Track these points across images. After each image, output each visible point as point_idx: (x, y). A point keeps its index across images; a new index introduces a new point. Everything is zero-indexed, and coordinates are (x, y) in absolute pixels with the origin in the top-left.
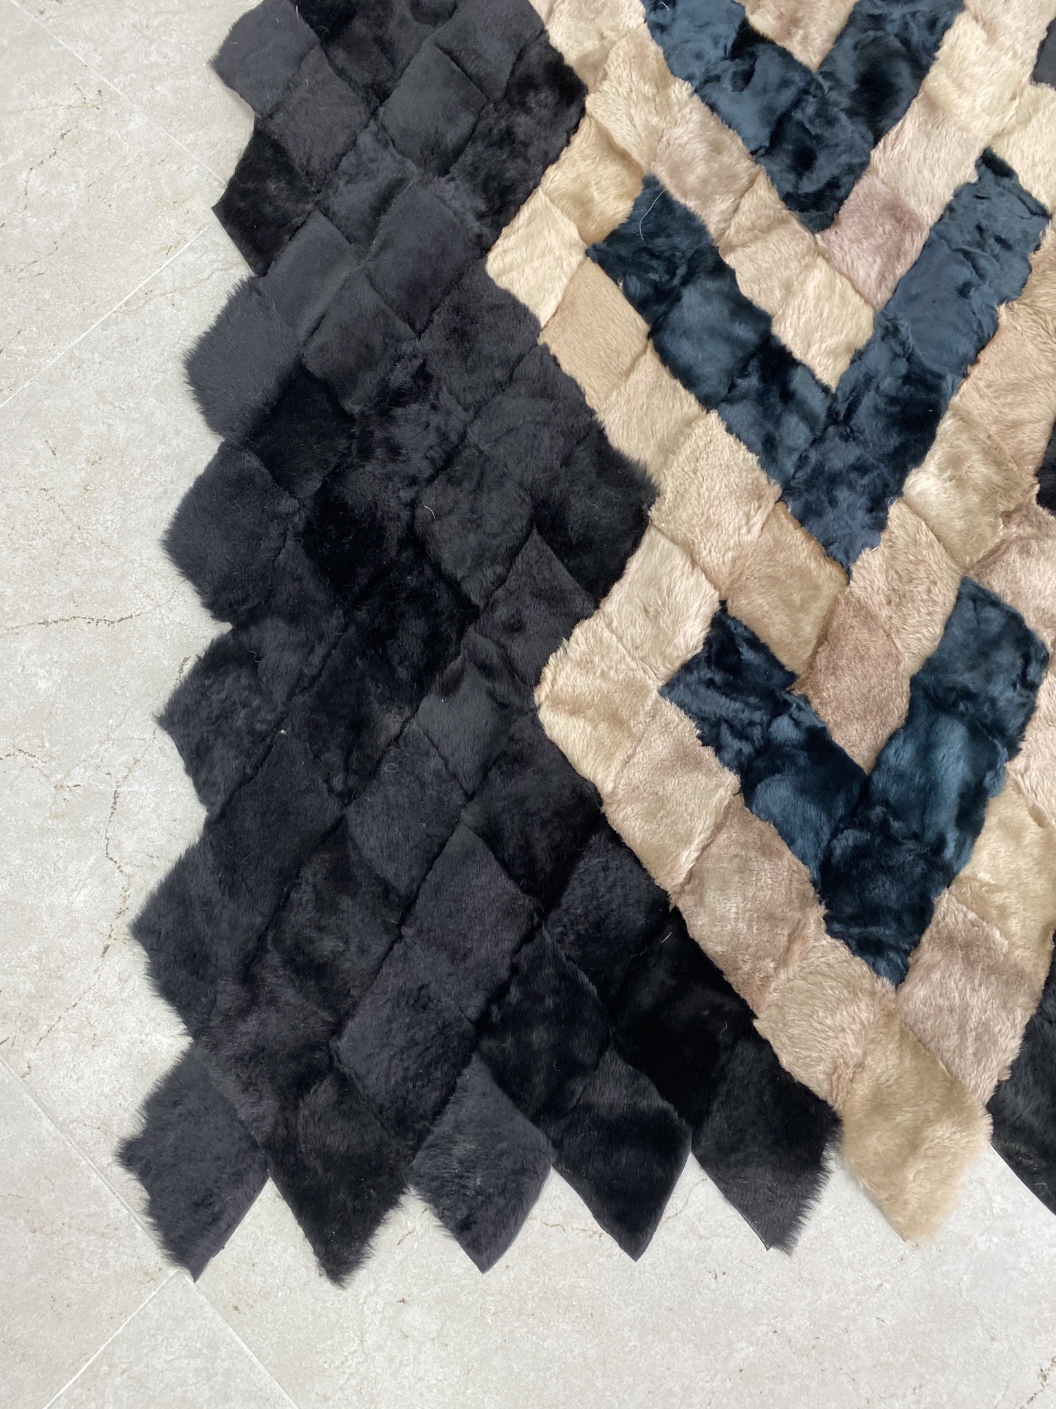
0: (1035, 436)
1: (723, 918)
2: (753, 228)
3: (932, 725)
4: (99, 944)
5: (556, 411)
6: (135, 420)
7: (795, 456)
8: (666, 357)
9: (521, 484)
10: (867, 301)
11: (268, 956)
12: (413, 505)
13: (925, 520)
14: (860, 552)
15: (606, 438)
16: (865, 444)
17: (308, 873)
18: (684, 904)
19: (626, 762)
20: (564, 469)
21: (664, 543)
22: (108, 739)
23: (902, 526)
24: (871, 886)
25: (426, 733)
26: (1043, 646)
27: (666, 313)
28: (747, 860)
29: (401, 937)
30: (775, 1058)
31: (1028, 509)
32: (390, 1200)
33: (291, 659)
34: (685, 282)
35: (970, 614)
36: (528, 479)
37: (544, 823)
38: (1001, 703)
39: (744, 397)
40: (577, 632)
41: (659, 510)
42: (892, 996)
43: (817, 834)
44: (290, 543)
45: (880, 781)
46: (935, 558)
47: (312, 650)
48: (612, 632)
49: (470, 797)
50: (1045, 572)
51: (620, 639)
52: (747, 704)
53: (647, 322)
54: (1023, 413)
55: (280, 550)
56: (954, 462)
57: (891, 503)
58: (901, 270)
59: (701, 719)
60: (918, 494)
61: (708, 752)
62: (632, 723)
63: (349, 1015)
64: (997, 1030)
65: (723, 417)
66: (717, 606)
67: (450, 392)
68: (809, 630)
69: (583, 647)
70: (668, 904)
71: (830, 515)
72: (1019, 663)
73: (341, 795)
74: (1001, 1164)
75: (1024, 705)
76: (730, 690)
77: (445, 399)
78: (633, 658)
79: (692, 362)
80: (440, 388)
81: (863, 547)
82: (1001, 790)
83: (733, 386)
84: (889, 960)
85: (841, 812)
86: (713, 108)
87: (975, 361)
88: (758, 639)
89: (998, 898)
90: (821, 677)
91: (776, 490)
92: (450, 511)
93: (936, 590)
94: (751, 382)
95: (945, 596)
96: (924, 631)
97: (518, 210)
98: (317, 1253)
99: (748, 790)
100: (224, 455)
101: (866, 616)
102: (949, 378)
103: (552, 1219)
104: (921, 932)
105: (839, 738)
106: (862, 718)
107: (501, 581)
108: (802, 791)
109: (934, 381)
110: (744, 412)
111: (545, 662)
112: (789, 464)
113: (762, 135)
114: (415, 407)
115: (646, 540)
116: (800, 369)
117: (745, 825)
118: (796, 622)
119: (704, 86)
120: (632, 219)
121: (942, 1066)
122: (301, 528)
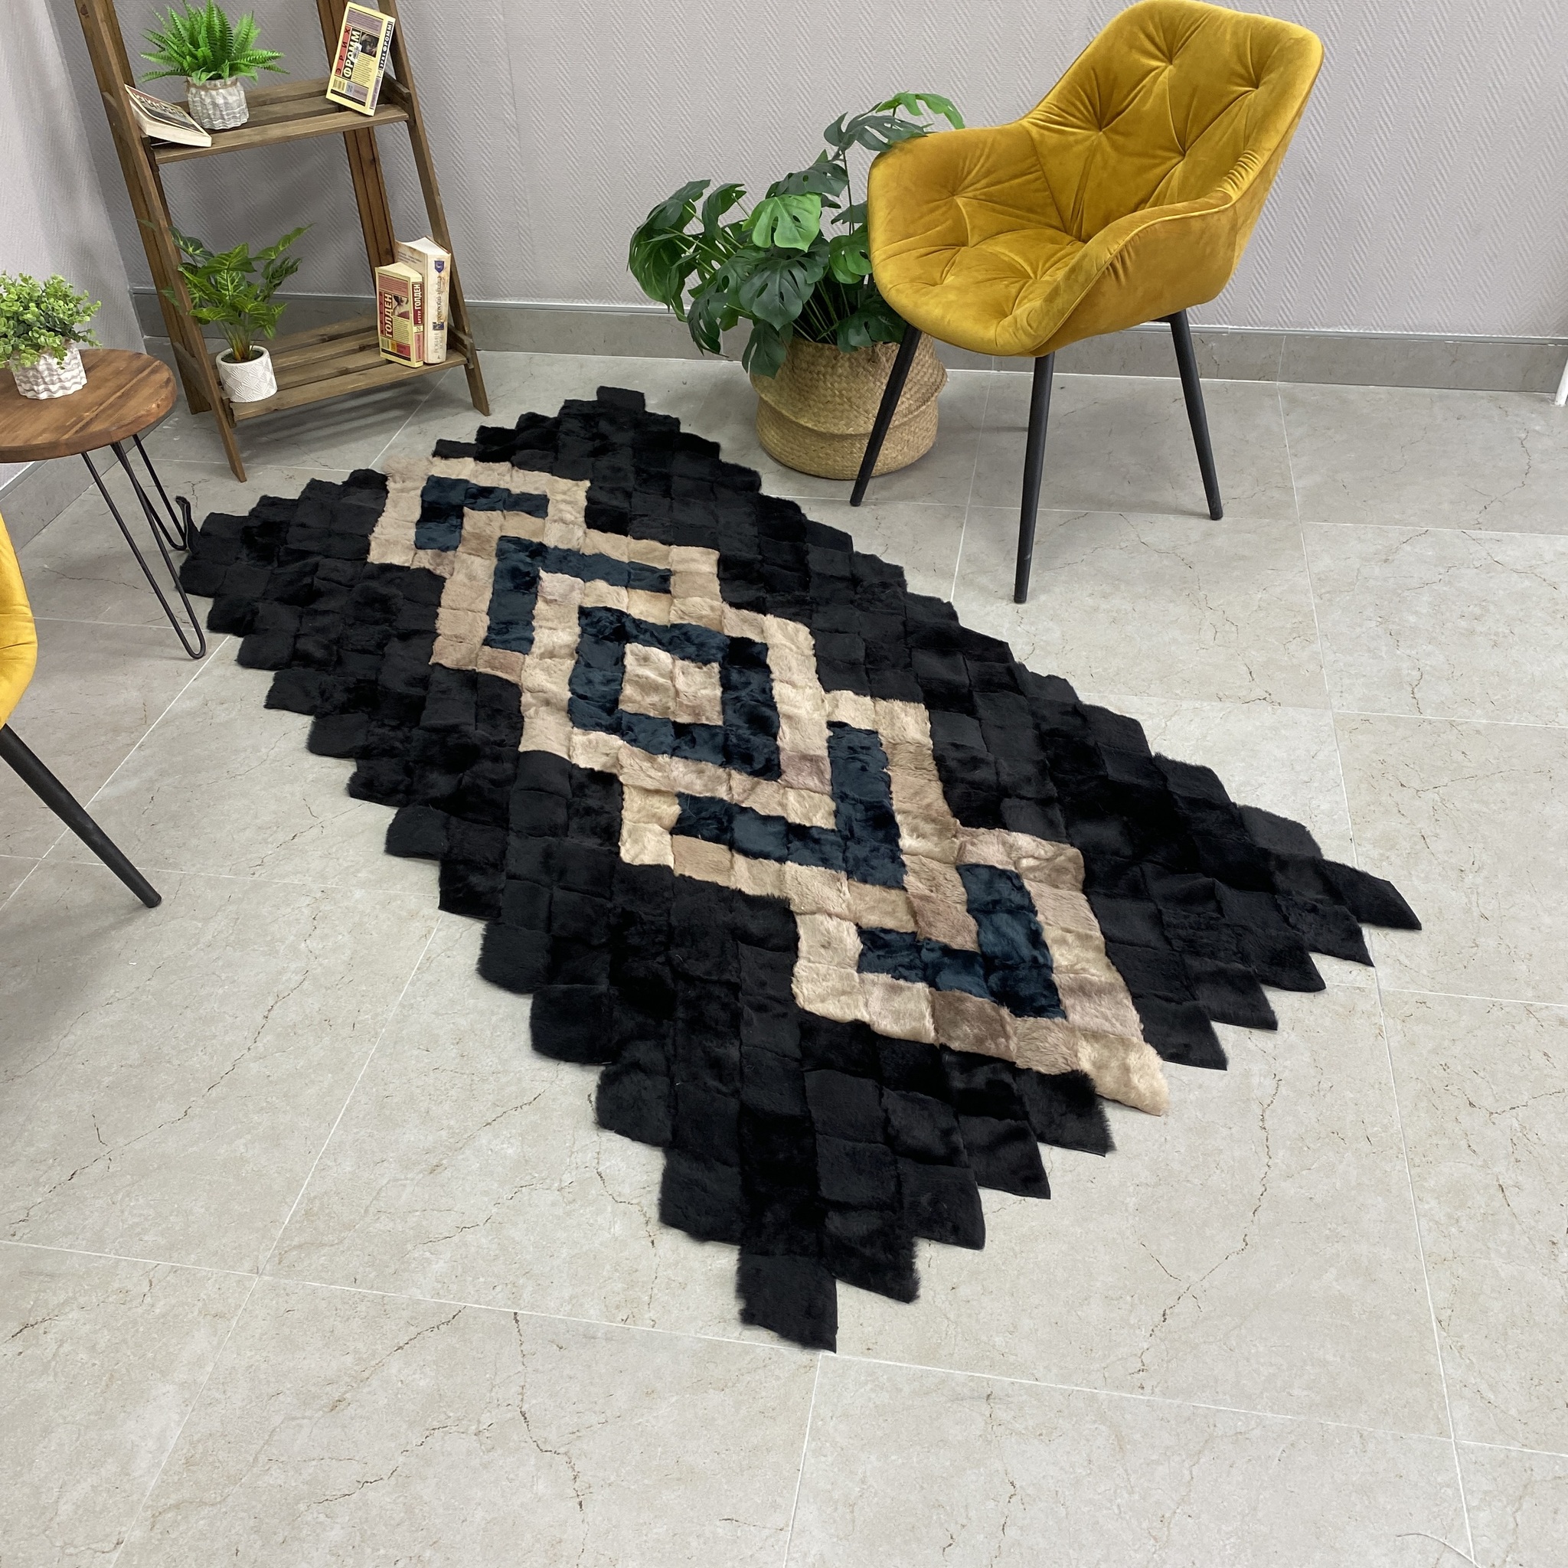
1: (965, 1035)
2: (745, 791)
3: (991, 921)
4: (647, 1243)
5: (709, 894)
6: (467, 1014)
7: (841, 859)
8: (746, 853)
10: (822, 794)
12: (667, 962)
13: (920, 855)
14: (902, 879)
16: (868, 841)
18: (944, 1041)
19: (866, 1006)
21: (809, 917)
23: (913, 861)
24: (1020, 990)
25: (755, 1046)
27: (732, 836)
29: (816, 1131)
30: (1039, 1073)
31: (961, 831)
33: (656, 1054)
34: (730, 821)
35: (970, 877)
36: (720, 923)
37: (849, 1044)
38: (1014, 898)
39: (797, 851)
40: (796, 971)
41: (795, 906)
42: (1066, 1023)
43: (979, 984)
45: (988, 950)
46: (937, 865)
47: (664, 1045)
48: (813, 962)
49: (801, 1060)
51: (819, 962)
52: (902, 955)
53: (724, 844)
54: (927, 800)
56: (914, 830)
57: (900, 855)
58: (828, 776)
59: (887, 971)
60: (909, 848)
61: (902, 982)
62: (855, 990)
64: (1122, 1012)
65: (794, 862)
66: (855, 927)
67: (647, 914)
68: (904, 914)
70: (936, 1047)
71: (876, 873)
72: (1008, 882)
73: (732, 1094)
74: (1172, 1063)
75: (1023, 894)
76: (890, 954)
77: (646, 917)
78: (833, 967)
79: (761, 849)
80: (640, 915)
81: (902, 876)
82: (1043, 928)
83: (788, 849)
84: (1054, 1012)
85: (981, 972)
86: (686, 758)
87: (891, 792)
88: (884, 929)
89: (1078, 967)
90: (927, 929)
91: (843, 875)
93: (948, 877)
94: (796, 844)
95: (954, 876)
96: (956, 893)
97: (620, 833)
98: (888, 1297)
99: (932, 984)
101: (926, 899)
102: (885, 801)
103: (996, 1209)
104: (1057, 995)
105: (955, 946)
106: (959, 934)
107: (739, 969)
108: (958, 972)
109: (879, 805)
110: (803, 855)
111: (791, 989)
112: (840, 863)
113: (721, 758)
114: (632, 928)
115: (798, 920)
116: (813, 828)
117: (944, 997)
118: (896, 916)
119: (674, 752)
120: (683, 810)
121: (1111, 1036)
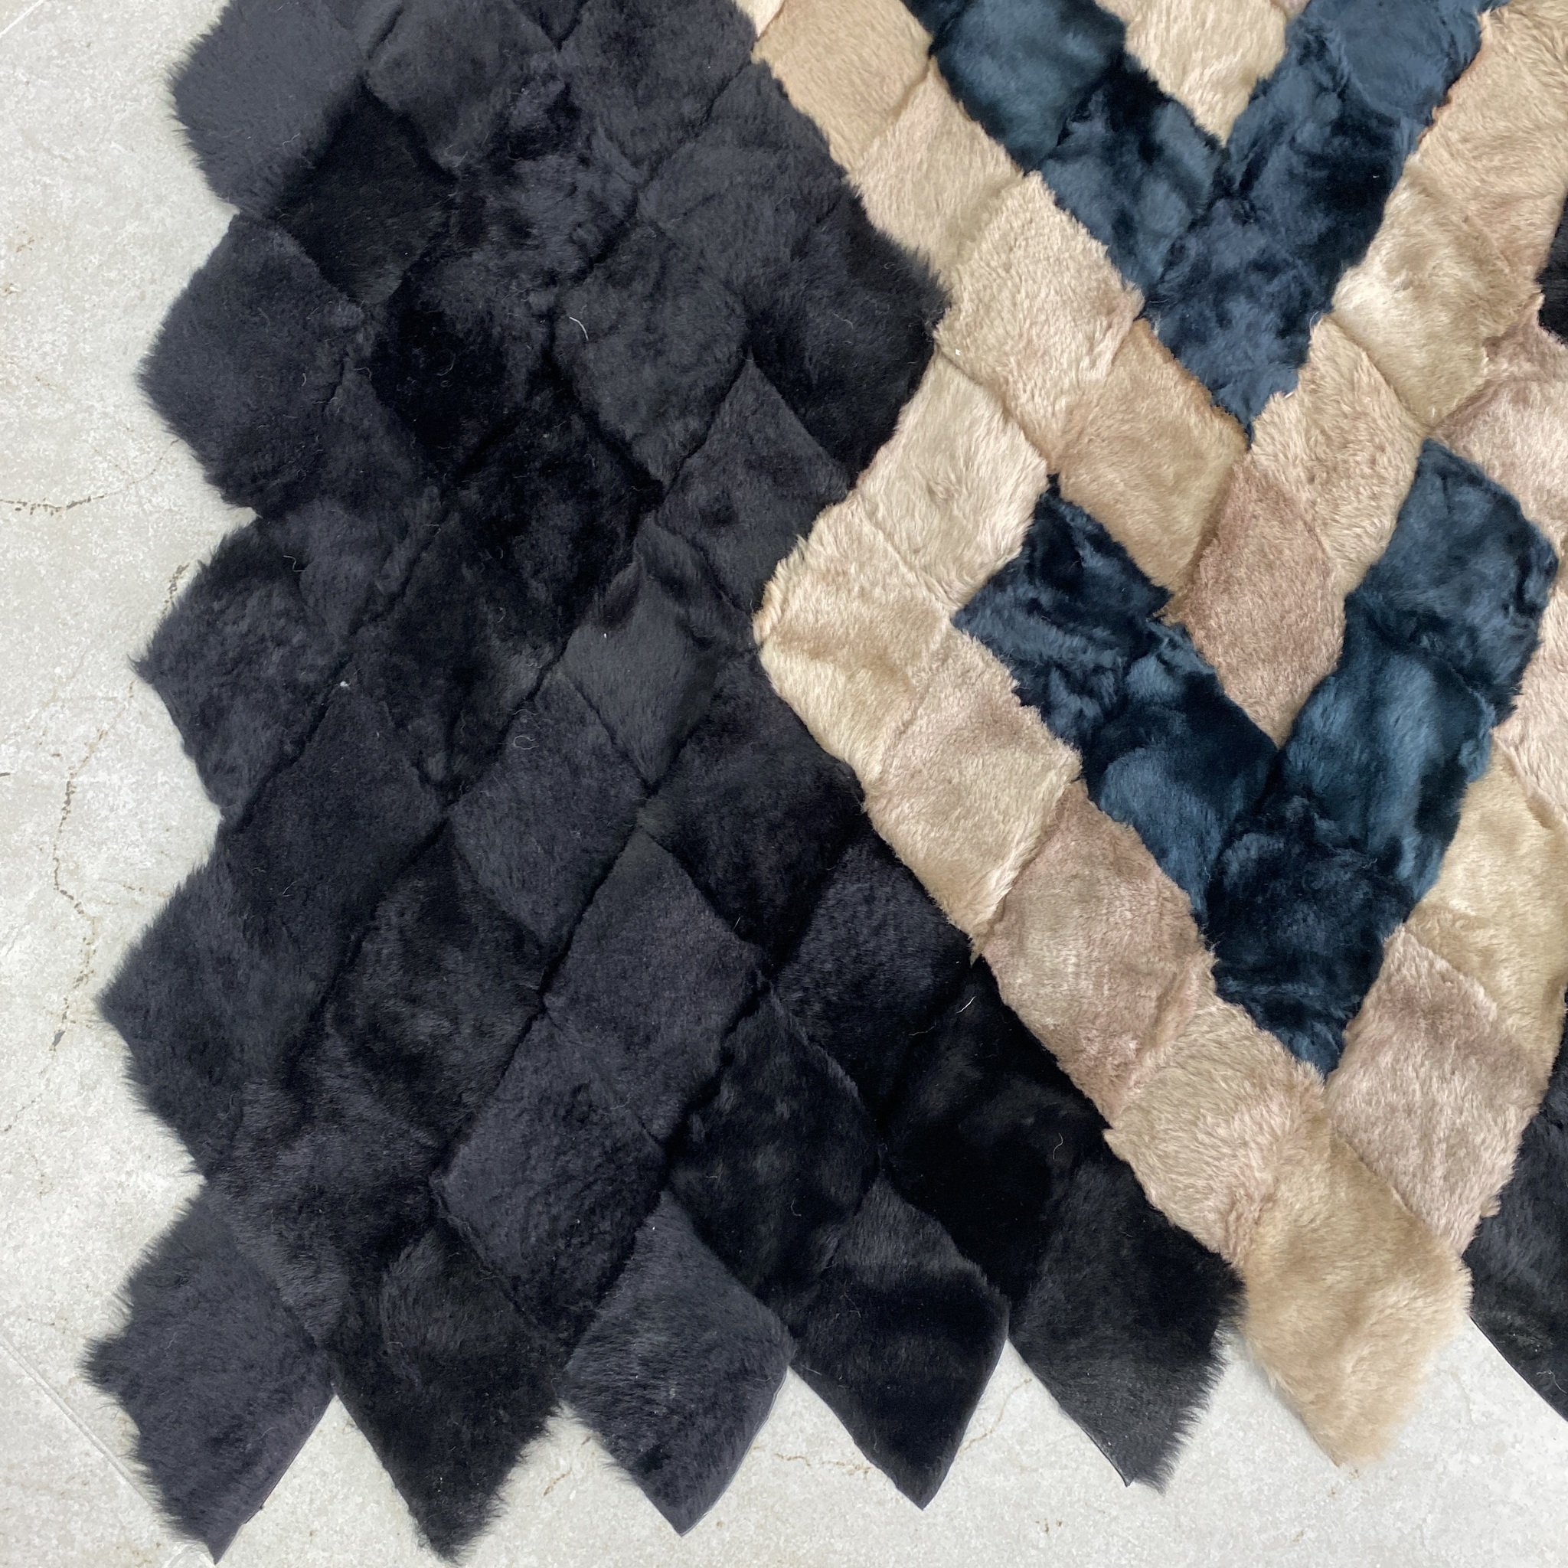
0: (1537, 219)
1: (1055, 973)
3: (1379, 670)
4: (46, 1028)
5: (782, 168)
6: (87, 179)
7: (1164, 246)
8: (957, 85)
9: (727, 284)
11: (328, 1043)
12: (551, 316)
13: (1367, 349)
14: (1267, 400)
15: (864, 213)
16: (1273, 228)
17: (390, 912)
18: (994, 953)
19: (901, 732)
20: (796, 260)
21: (959, 382)
22: (55, 699)
23: (1332, 359)
24: (1286, 921)
25: (579, 688)
26: (1550, 548)
27: (958, 15)
28: (1092, 883)
29: (544, 1010)
30: (1139, 1189)
31: (1525, 333)
32: (531, 1427)
33: (356, 568)
35: (1436, 498)
36: (740, 277)
37: (773, 828)
38: (1486, 636)
39: (1081, 152)
40: (821, 525)
41: (950, 328)
42: (1319, 1090)
43: (1201, 842)
44: (350, 376)
45: (1299, 757)
46: (1383, 408)
47: (389, 552)
48: (878, 525)
49: (650, 789)
50: (1552, 431)
51: (889, 537)
52: (1090, 638)
53: (927, 27)
54: (1517, 183)
55: (333, 388)
56: (1412, 259)
57: (1315, 322)
59: (1019, 664)
60: (1356, 309)
61: (1030, 716)
62: (909, 671)
63: (460, 1135)
64: (1478, 1140)
65: (1050, 183)
66: (1043, 484)
67: (610, 136)
68: (1188, 521)
69: (831, 550)
70: (968, 953)
71: (1219, 341)
72: (1513, 574)
73: (440, 786)
74: (1484, 1345)
75: (1519, 638)
76: (1064, 617)
77: (602, 146)
78: (911, 568)
79: (1000, 94)
80: (593, 130)
81: (1272, 391)
82: (1485, 770)
83: (1065, 134)
84: (1315, 1038)
85: (1238, 806)
87: (1444, 101)
88: (1107, 536)
89: (1481, 938)
90: (1207, 596)
91: (1133, 299)
92: (613, 328)
93: (1383, 460)
94: (1094, 129)
95: (1399, 469)
96: (1366, 523)
98: (414, 1511)
99: (1094, 774)
100: (239, 236)
101: (1277, 499)
102: (1405, 123)
103: (789, 1449)
104: (1364, 992)
105: (1234, 692)
106: (1271, 659)
107: (697, 442)
108: (1178, 774)
109: (1382, 130)
110: (1086, 175)
111: (770, 574)
112: (1155, 257)
114: (552, 159)
115: (930, 377)
116: (1170, 107)
117: (1090, 828)
118: (1167, 509)
121: (1397, 1197)
122: (367, 351)
